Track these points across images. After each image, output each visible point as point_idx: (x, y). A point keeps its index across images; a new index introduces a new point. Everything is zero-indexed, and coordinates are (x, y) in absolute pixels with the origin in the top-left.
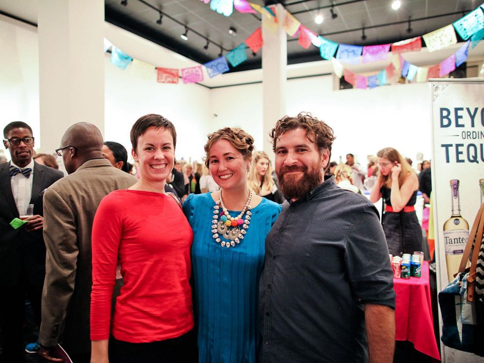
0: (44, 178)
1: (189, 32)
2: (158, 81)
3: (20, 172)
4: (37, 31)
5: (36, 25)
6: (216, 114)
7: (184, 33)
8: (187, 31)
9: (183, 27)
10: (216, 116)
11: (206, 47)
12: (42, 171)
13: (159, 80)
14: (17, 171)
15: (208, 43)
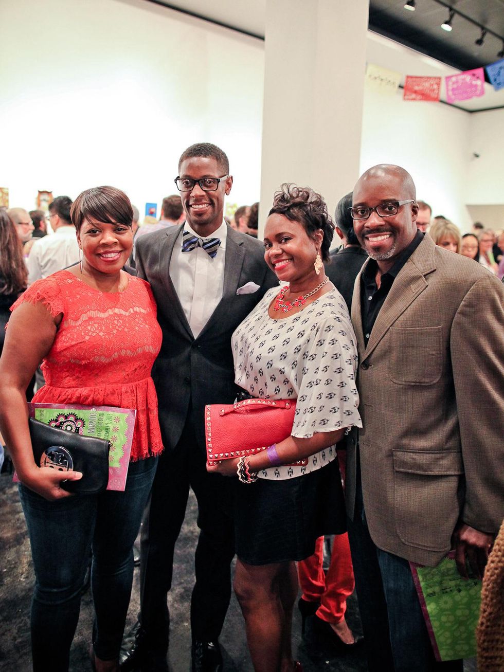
0: (244, 260)
1: (456, 17)
2: (404, 99)
3: (199, 245)
4: (263, 47)
5: (262, 38)
6: (478, 153)
7: (447, 19)
8: (451, 17)
9: (447, 9)
10: (477, 156)
11: (479, 42)
12: (241, 245)
13: (407, 97)
14: (194, 243)
15: (484, 35)
